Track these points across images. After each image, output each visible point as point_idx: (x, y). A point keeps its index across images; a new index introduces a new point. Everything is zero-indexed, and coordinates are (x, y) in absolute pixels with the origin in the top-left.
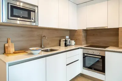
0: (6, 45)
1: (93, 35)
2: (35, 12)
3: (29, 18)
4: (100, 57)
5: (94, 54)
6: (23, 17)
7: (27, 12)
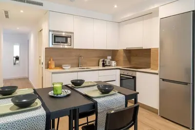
0: (49, 62)
1: (137, 55)
2: (71, 37)
3: (66, 42)
4: (132, 77)
5: (128, 74)
6: (62, 43)
7: (65, 38)
